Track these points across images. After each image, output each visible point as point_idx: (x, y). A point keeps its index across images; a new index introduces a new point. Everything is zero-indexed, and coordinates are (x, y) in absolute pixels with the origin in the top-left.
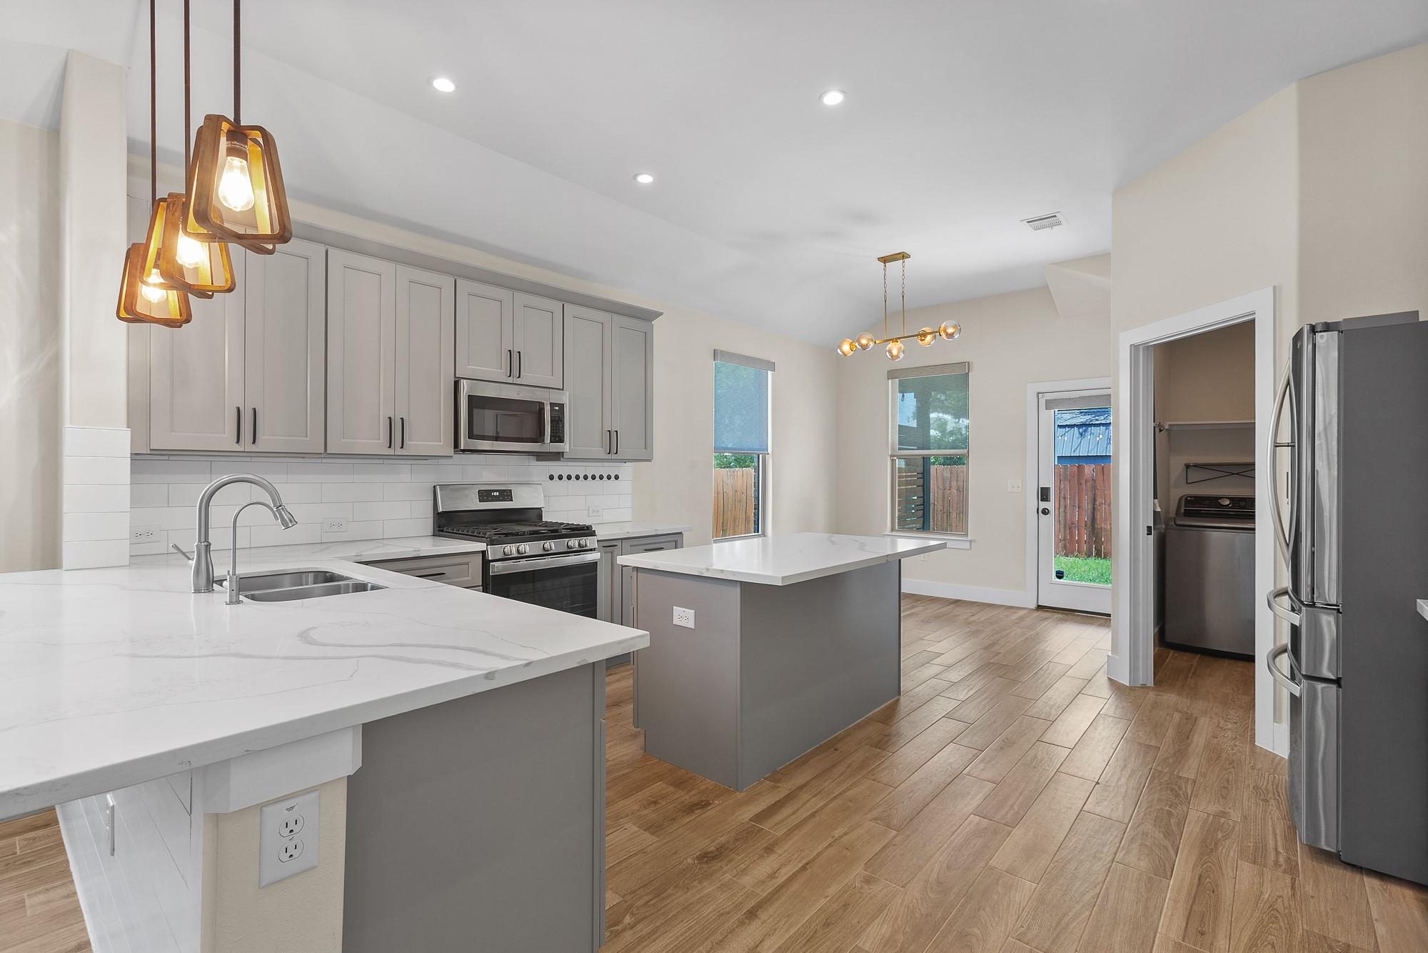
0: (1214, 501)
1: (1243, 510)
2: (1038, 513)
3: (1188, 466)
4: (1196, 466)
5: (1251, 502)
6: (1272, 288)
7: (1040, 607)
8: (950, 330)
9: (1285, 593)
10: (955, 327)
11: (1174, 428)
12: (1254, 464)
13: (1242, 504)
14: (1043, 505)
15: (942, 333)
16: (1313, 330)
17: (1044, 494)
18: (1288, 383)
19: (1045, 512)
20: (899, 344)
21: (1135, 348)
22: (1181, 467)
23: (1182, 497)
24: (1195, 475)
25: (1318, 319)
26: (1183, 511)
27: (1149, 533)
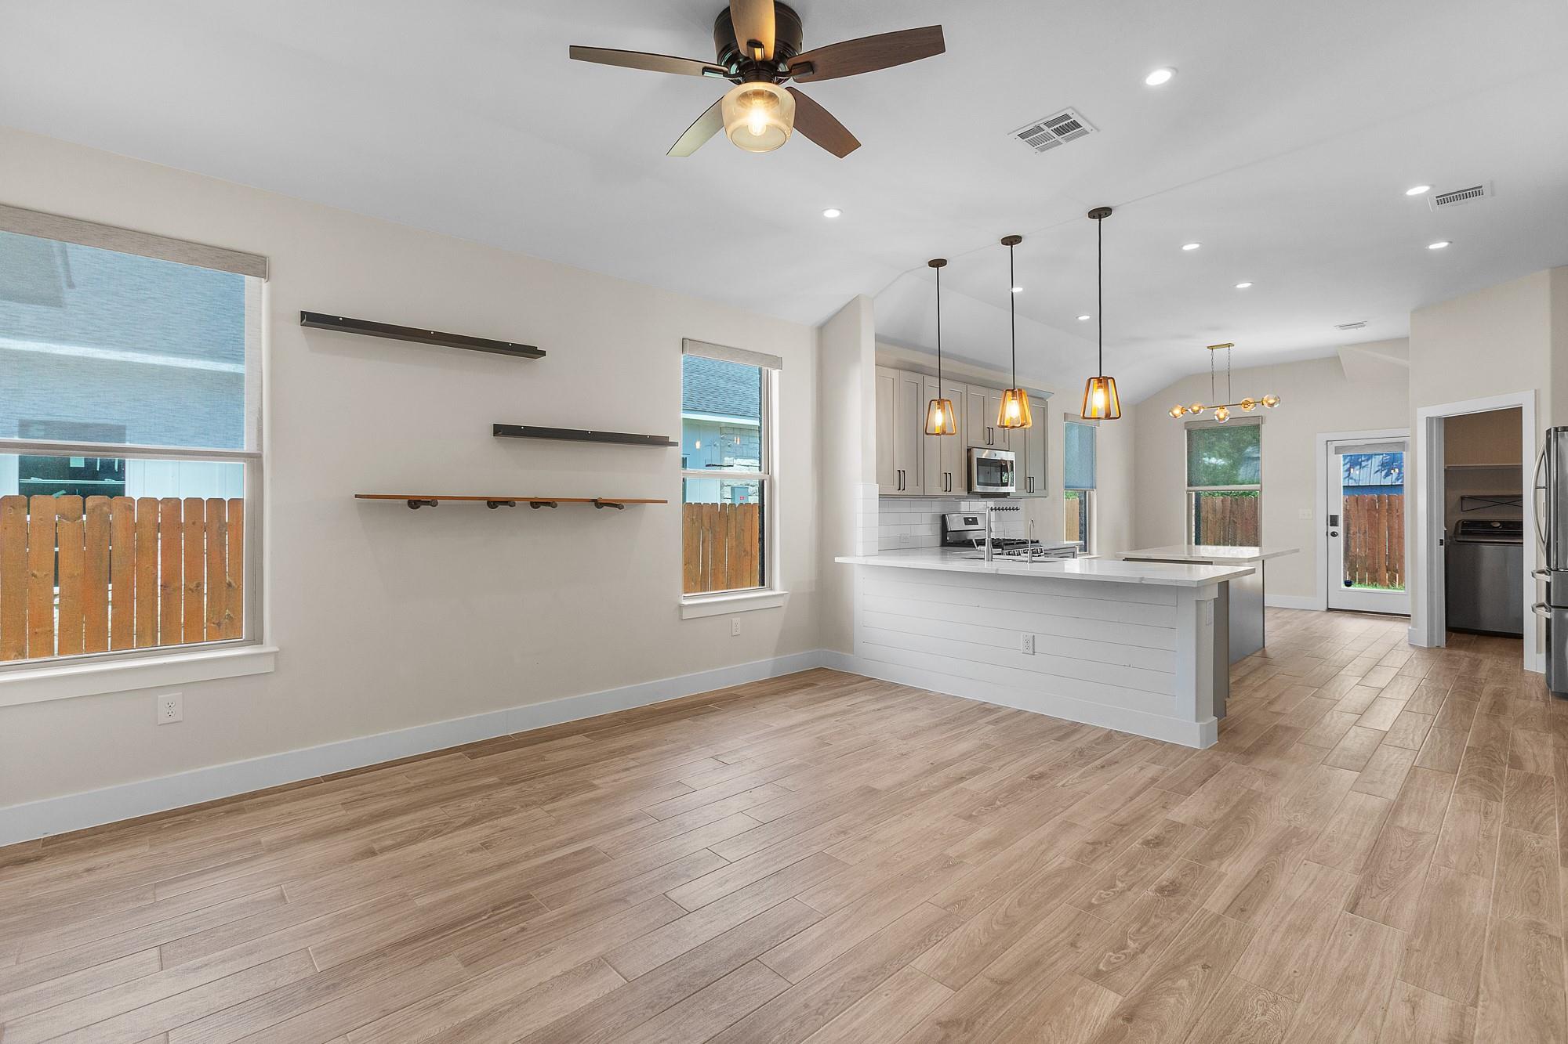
0: (1486, 524)
1: (1514, 530)
2: (1327, 535)
3: (1462, 498)
4: (1471, 498)
5: (1520, 524)
6: (1533, 391)
7: (1329, 610)
8: (1272, 401)
9: (1542, 605)
10: (1275, 399)
11: (1451, 469)
12: (1522, 496)
13: (1511, 526)
14: (1332, 529)
15: (1264, 403)
16: (1556, 429)
17: (1333, 521)
18: (1544, 454)
19: (1334, 534)
20: (1226, 410)
21: (1430, 420)
22: (1458, 498)
23: (1458, 522)
24: (1467, 505)
25: (1560, 425)
26: (1460, 532)
27: (1441, 544)
